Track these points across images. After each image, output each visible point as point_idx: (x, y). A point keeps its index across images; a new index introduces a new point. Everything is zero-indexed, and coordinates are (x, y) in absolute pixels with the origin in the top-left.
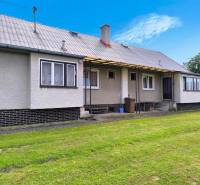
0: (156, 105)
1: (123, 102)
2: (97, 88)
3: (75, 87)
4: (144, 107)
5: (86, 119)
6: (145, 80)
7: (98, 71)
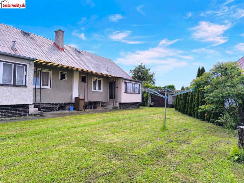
0: (103, 104)
1: (73, 101)
2: (48, 87)
3: (25, 86)
4: (92, 106)
5: (35, 115)
6: (94, 83)
7: (49, 72)
